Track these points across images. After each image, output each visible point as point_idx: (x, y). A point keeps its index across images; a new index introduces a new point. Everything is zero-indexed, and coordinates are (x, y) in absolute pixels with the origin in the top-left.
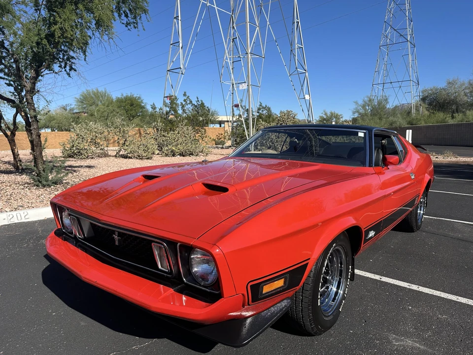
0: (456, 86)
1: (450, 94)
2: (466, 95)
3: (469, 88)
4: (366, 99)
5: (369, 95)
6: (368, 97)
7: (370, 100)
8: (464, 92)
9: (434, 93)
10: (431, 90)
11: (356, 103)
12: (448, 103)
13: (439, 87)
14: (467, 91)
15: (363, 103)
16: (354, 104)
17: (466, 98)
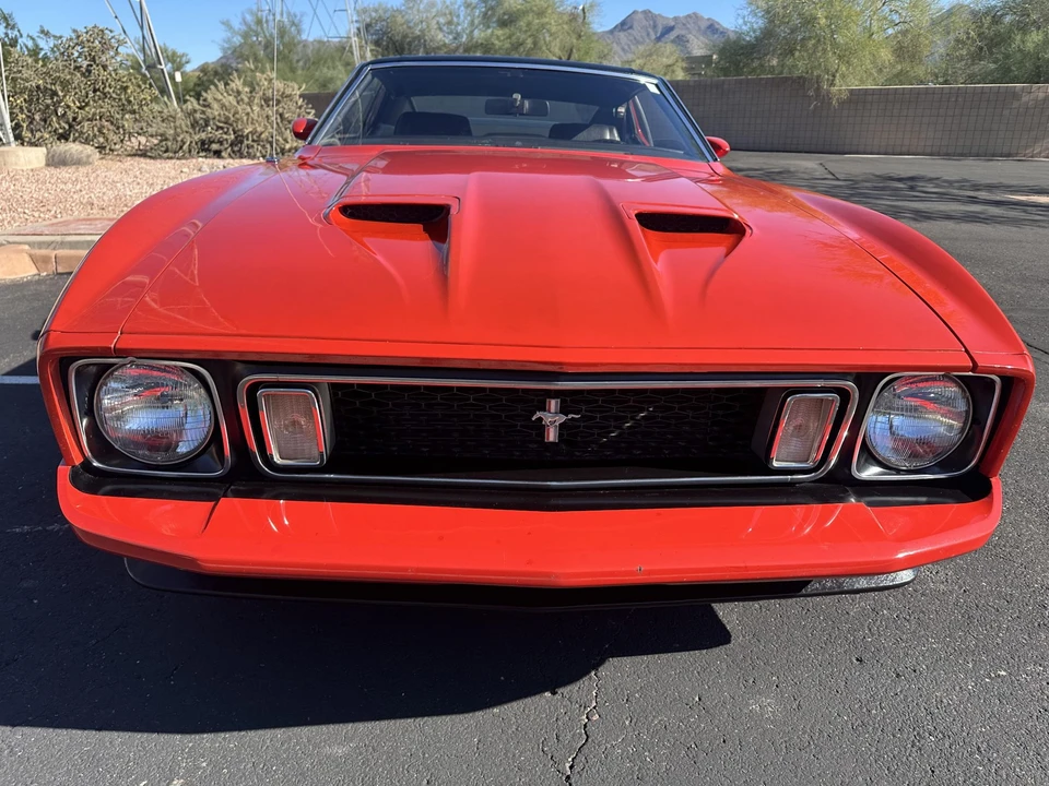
0: (422, 6)
1: (411, 24)
2: (440, 29)
3: (445, 14)
4: (249, 18)
5: (255, 8)
6: (251, 13)
7: (259, 22)
8: (438, 23)
9: (380, 19)
10: (376, 11)
11: (227, 24)
12: (410, 44)
13: (389, 6)
14: (442, 20)
15: (244, 28)
16: (223, 27)
17: (440, 36)
